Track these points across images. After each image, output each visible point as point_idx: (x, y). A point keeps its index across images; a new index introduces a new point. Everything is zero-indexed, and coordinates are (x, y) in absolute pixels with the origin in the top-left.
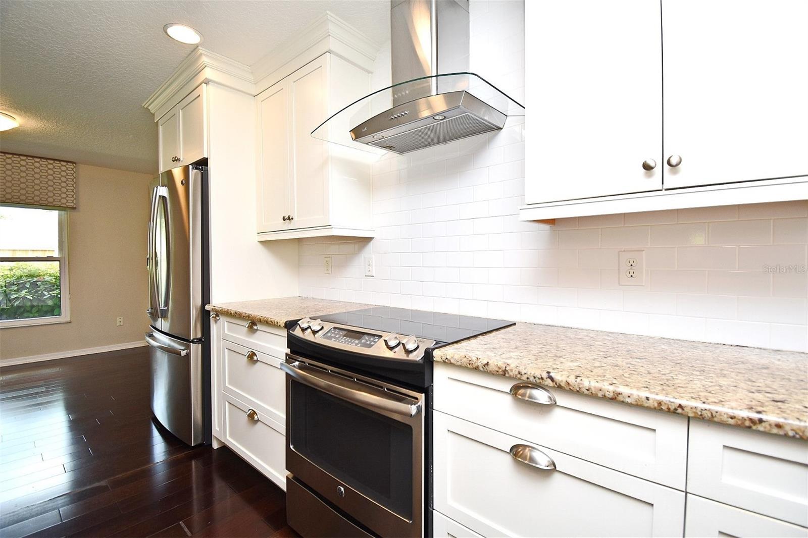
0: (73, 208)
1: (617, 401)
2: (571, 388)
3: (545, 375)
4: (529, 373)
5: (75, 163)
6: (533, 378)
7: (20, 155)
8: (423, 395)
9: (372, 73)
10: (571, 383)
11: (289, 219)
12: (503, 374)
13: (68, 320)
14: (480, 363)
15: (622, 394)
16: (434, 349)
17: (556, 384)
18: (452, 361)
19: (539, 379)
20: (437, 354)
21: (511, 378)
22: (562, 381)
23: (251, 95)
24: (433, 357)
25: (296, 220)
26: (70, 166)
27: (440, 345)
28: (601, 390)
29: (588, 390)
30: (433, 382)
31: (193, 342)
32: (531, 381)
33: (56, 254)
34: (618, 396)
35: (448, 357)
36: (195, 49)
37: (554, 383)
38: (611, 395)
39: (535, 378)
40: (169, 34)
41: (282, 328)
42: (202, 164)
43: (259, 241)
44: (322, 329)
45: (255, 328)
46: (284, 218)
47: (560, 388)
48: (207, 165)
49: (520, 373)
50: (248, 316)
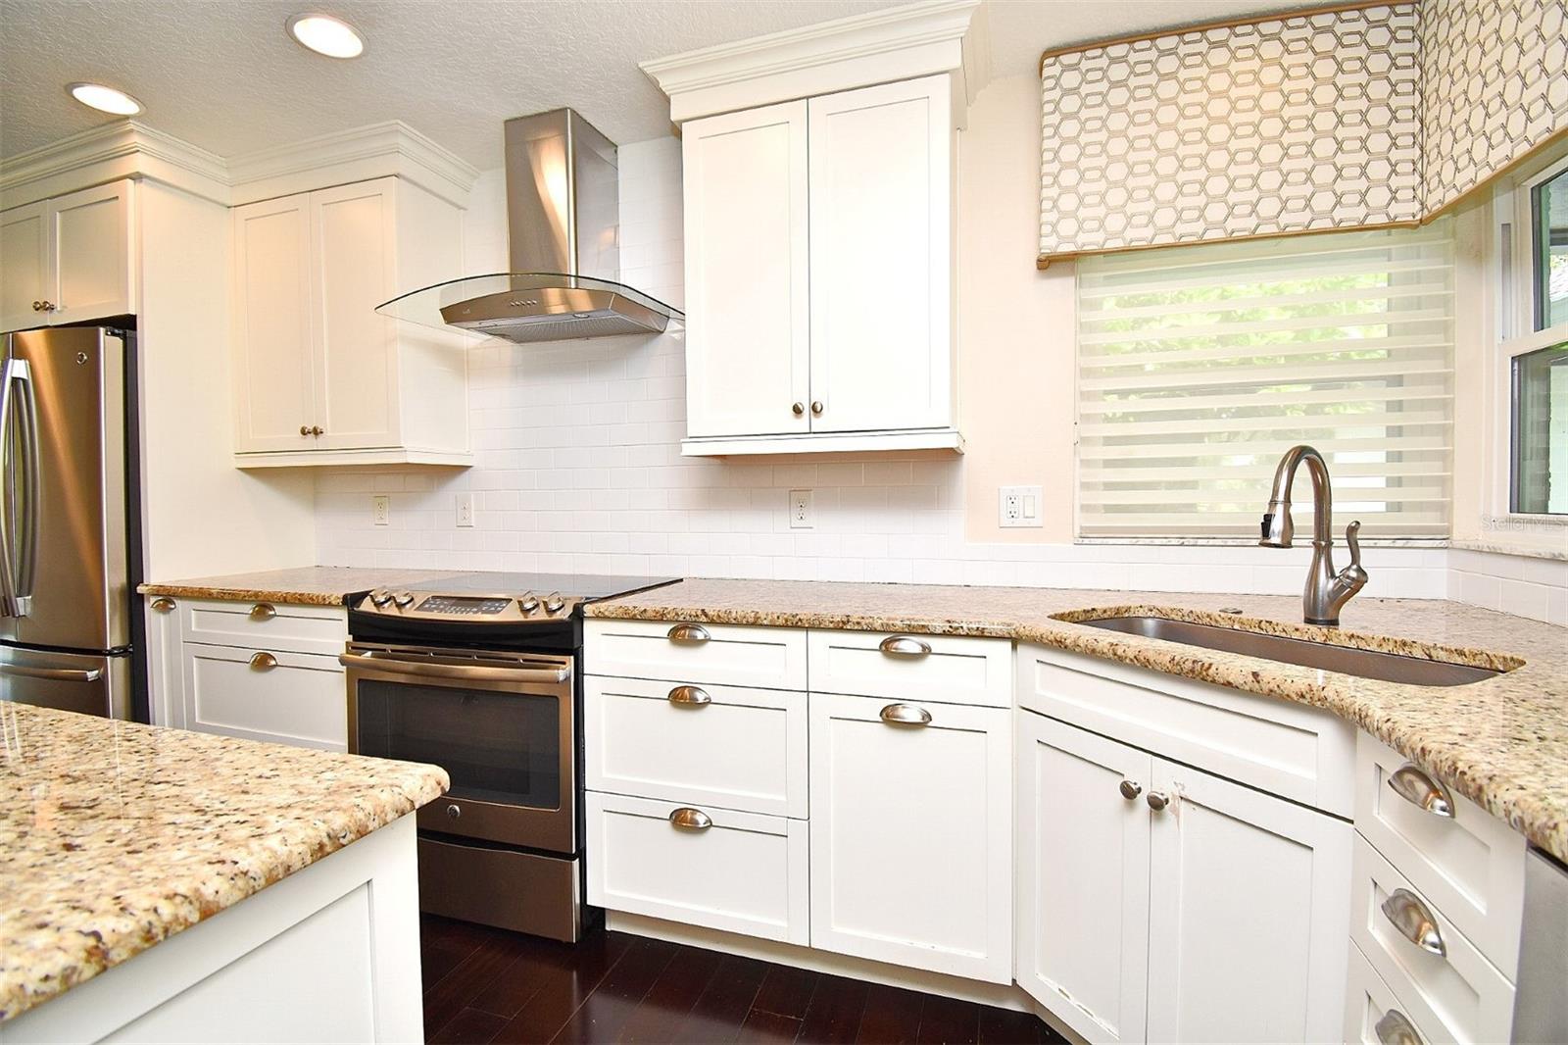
2: (722, 619)
3: (699, 613)
4: (685, 611)
6: (689, 616)
8: (572, 657)
9: (465, 209)
10: (722, 615)
11: (316, 432)
12: (659, 618)
16: (584, 604)
17: (710, 619)
18: (606, 613)
19: (695, 617)
20: (588, 610)
21: (669, 621)
22: (714, 614)
23: (223, 205)
24: (583, 612)
25: (329, 434)
27: (590, 601)
28: (745, 616)
30: (583, 642)
31: (110, 653)
32: (688, 620)
35: (602, 610)
37: (708, 619)
39: (691, 616)
40: (77, 97)
41: (337, 606)
42: (125, 325)
43: (239, 469)
44: (412, 599)
45: (272, 613)
46: (304, 432)
47: (712, 623)
48: (134, 328)
49: (677, 614)
50: (256, 594)
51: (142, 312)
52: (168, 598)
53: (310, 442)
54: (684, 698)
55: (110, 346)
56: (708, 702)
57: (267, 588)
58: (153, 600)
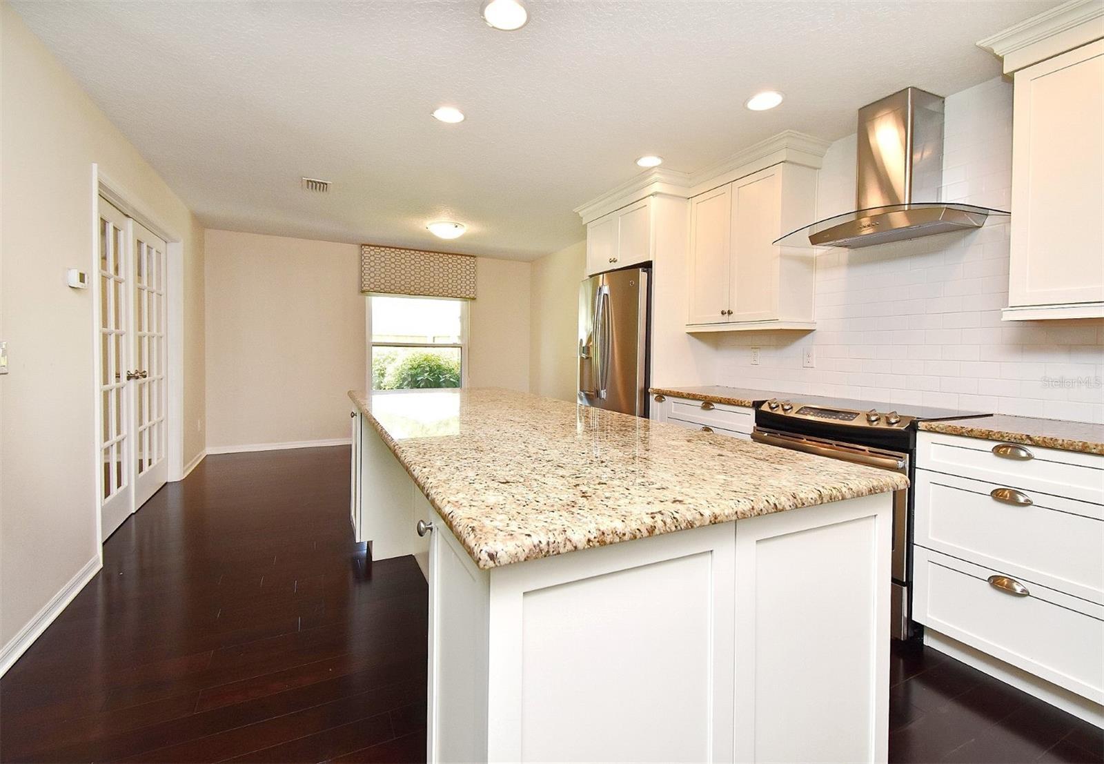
0: (474, 299)
1: (1085, 452)
2: (1047, 445)
3: (1023, 437)
5: (474, 257)
6: (1013, 439)
8: (907, 454)
9: (818, 169)
10: (1047, 442)
11: (729, 312)
12: (987, 436)
14: (964, 431)
15: (1089, 447)
16: (918, 421)
18: (937, 429)
19: (1018, 439)
20: (921, 425)
21: (994, 440)
22: (1039, 441)
23: (685, 198)
24: (918, 427)
25: (736, 313)
27: (923, 420)
28: (1072, 445)
29: (1061, 446)
30: (915, 447)
33: (458, 341)
34: (1086, 448)
35: (934, 426)
36: (651, 169)
37: (1032, 442)
38: (1080, 448)
41: (749, 407)
42: (647, 266)
43: (687, 333)
44: (792, 408)
45: (712, 407)
46: (723, 313)
47: (1036, 445)
48: (651, 267)
49: (1002, 436)
50: (705, 397)
51: (655, 258)
52: (661, 396)
53: (725, 318)
54: (1006, 496)
55: (643, 276)
56: (1028, 503)
57: (711, 395)
58: (655, 395)
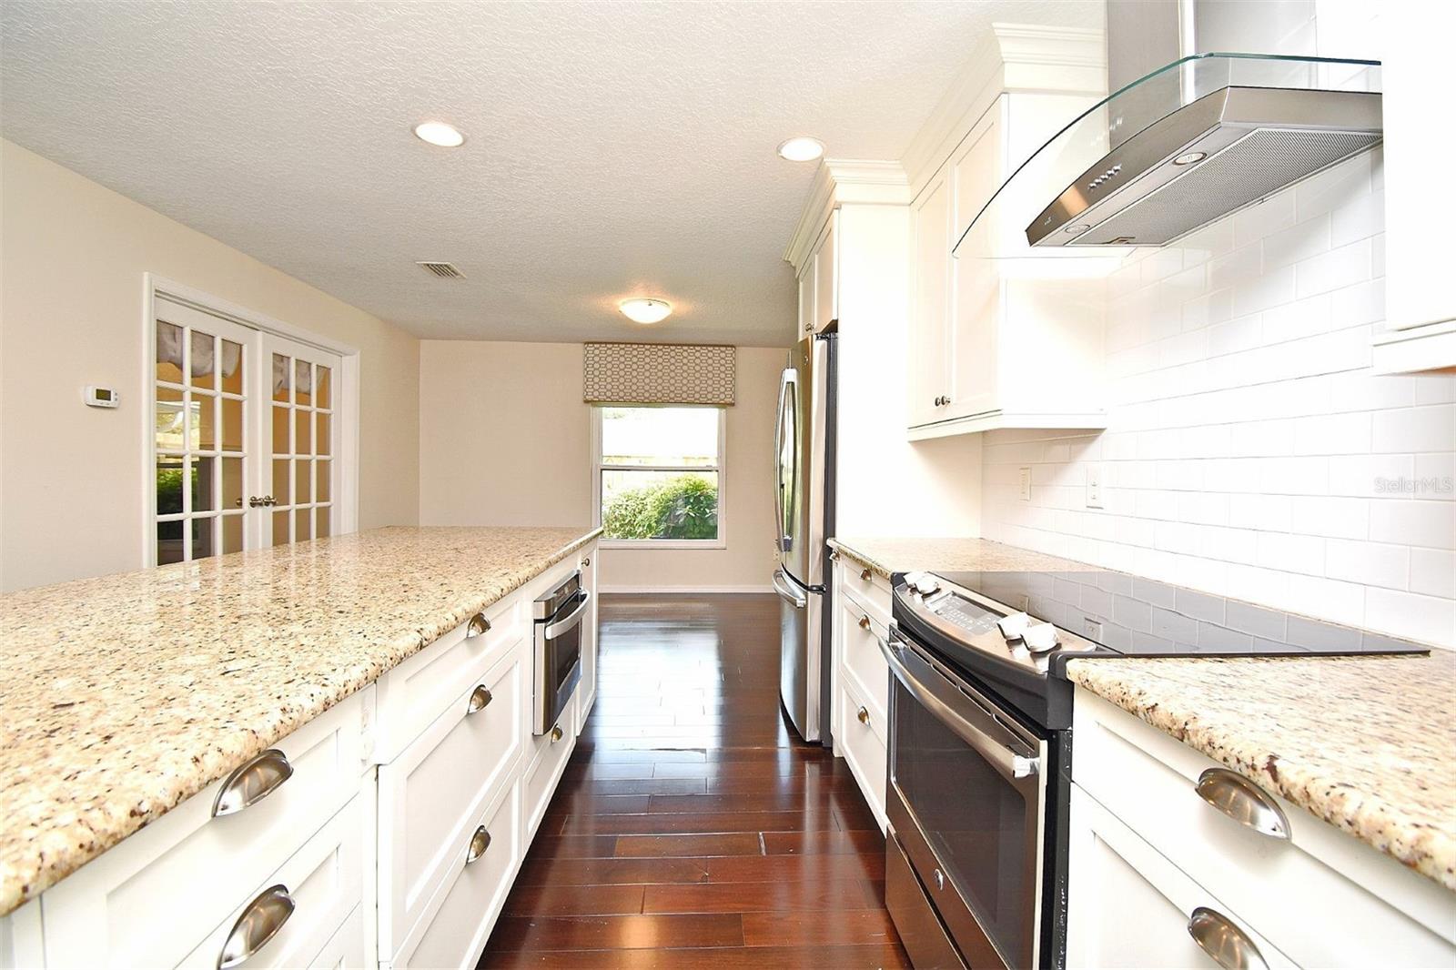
0: (733, 405)
1: (1419, 872)
2: (1313, 808)
3: (1260, 761)
4: (1229, 748)
5: (732, 346)
6: (1235, 760)
7: (682, 345)
10: (1314, 796)
11: (943, 402)
12: (1181, 737)
13: (724, 546)
14: (1142, 703)
15: (1431, 857)
16: (1068, 658)
17: (1281, 788)
19: (1247, 766)
20: (1072, 669)
21: (1195, 751)
22: (1295, 785)
24: (1065, 672)
26: (730, 350)
28: (1380, 832)
29: (1350, 823)
31: (811, 590)
32: (1232, 766)
33: (714, 464)
34: (1420, 859)
35: (1090, 679)
36: (821, 164)
37: (1278, 786)
38: (1404, 852)
39: (1239, 761)
43: (909, 442)
45: (869, 579)
46: (937, 403)
48: (837, 330)
53: (943, 412)
